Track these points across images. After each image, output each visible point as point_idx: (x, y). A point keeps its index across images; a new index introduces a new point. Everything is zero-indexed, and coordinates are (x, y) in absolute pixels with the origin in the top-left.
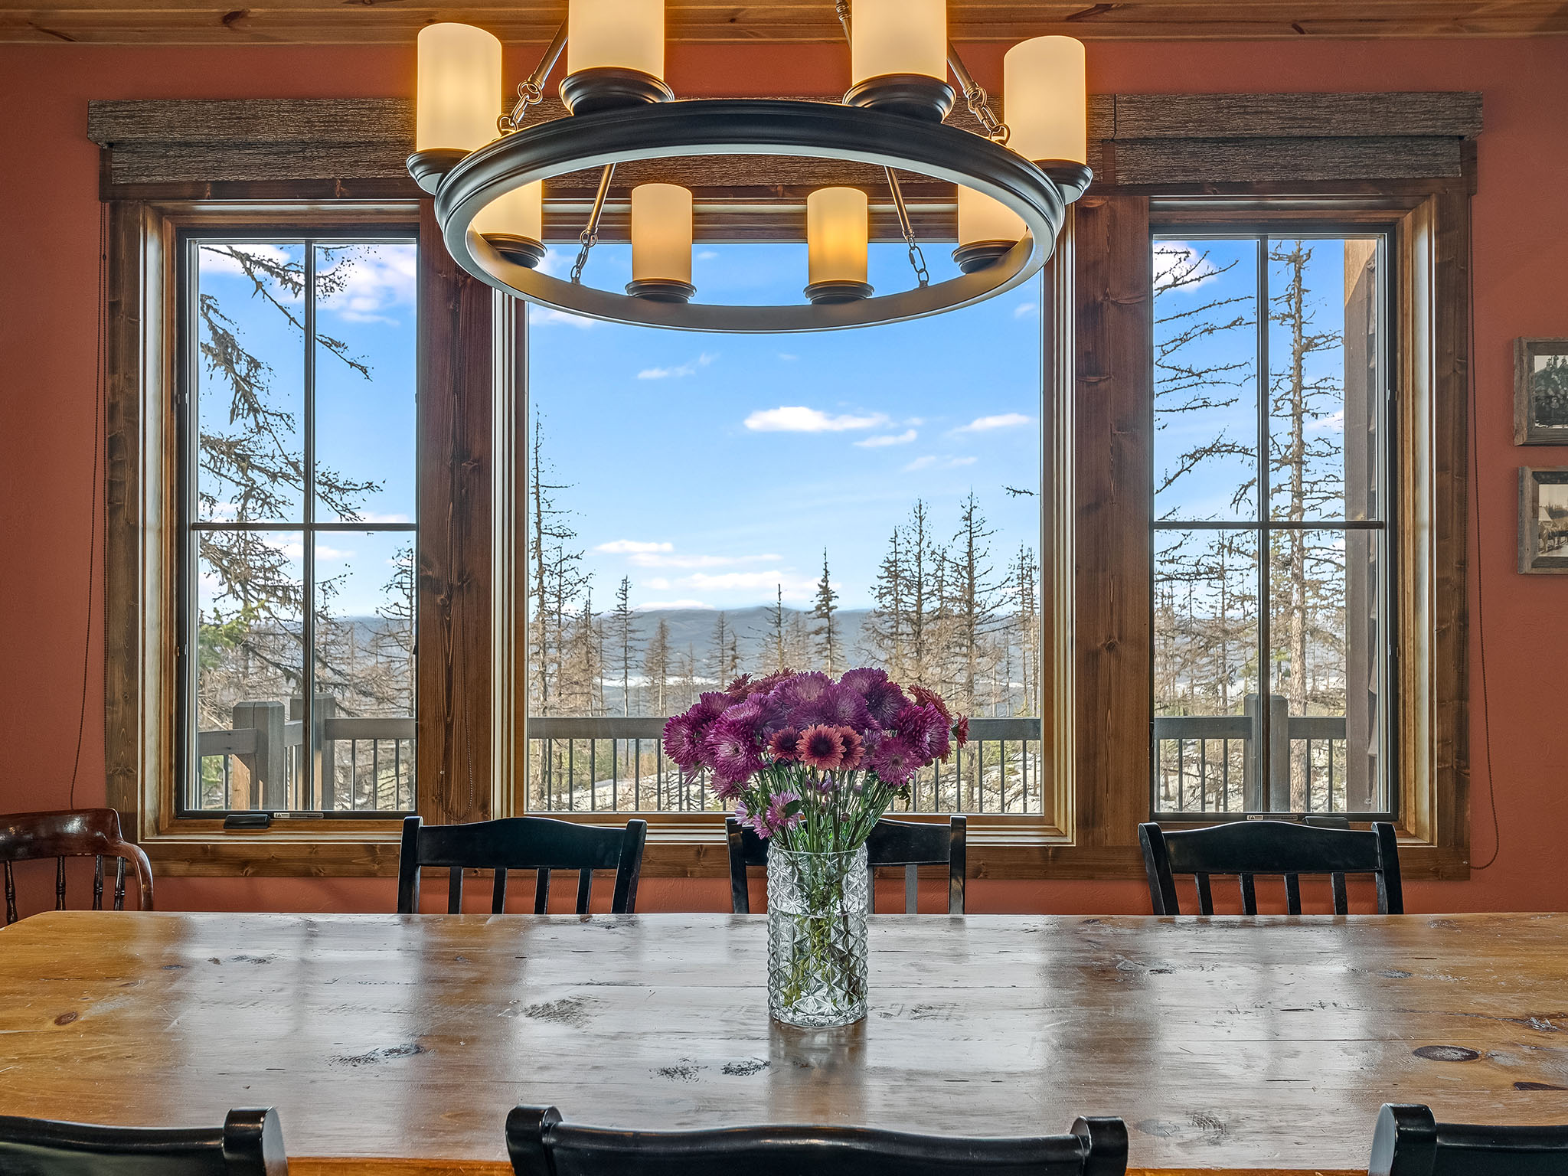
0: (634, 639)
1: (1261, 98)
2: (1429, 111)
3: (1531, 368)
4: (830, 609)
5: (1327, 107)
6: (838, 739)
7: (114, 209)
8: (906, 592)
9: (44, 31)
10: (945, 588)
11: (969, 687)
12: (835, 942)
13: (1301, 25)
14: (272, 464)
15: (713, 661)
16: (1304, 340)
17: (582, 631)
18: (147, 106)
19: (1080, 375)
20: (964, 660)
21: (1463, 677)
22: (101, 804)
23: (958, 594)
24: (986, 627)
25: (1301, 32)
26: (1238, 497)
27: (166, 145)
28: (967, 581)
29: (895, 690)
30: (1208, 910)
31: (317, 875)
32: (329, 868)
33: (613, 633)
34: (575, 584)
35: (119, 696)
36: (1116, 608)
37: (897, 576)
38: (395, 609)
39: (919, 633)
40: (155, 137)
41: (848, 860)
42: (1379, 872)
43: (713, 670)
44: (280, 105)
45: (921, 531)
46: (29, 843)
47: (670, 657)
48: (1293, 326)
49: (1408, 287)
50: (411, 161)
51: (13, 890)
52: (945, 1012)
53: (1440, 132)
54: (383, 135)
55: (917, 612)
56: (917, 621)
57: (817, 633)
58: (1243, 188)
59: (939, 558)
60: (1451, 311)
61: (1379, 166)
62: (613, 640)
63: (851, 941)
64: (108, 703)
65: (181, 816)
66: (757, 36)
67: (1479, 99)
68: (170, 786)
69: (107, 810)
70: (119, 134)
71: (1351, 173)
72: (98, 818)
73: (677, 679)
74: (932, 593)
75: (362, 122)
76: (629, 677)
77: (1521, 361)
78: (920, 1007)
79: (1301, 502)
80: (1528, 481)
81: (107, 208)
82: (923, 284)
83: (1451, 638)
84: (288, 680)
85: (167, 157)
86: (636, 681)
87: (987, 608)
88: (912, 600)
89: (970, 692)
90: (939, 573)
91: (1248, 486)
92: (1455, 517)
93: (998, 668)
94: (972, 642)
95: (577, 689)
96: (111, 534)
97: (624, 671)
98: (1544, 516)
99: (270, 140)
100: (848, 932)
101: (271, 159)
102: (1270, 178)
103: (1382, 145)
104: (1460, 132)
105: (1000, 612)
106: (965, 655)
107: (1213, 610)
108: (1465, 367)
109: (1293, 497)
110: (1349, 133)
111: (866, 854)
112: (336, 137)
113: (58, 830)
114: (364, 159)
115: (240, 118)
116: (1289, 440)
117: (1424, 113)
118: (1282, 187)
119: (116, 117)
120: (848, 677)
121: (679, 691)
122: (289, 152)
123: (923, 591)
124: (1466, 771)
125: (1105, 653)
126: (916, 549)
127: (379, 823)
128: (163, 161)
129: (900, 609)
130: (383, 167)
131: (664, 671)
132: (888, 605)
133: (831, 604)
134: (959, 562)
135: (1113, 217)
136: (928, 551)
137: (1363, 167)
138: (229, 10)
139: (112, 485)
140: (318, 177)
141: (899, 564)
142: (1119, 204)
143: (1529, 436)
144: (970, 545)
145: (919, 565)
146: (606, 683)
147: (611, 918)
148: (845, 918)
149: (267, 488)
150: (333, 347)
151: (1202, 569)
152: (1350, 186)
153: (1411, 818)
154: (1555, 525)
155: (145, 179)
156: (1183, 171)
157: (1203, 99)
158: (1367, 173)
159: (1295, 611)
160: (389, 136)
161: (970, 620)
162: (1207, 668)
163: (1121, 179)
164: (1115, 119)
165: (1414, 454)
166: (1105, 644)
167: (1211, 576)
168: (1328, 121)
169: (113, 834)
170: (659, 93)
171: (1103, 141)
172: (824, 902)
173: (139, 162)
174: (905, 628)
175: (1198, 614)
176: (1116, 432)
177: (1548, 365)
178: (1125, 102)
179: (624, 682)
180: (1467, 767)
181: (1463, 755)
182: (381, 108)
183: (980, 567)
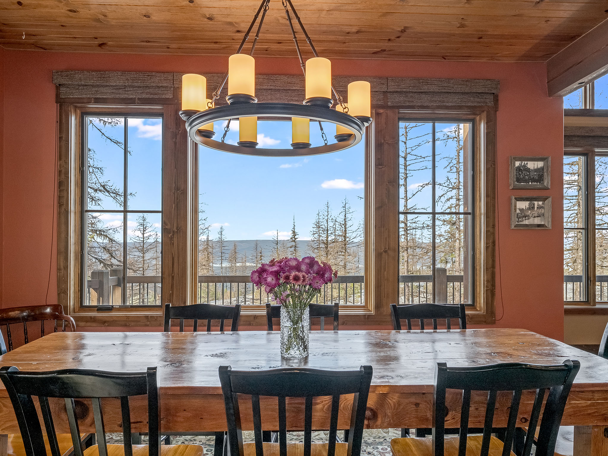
0: (225, 250)
1: (432, 80)
2: (484, 85)
3: (514, 165)
4: (295, 239)
5: (452, 83)
6: (301, 276)
7: (61, 106)
8: (323, 233)
9: (37, 47)
10: (336, 232)
11: (345, 267)
12: (300, 334)
13: (445, 57)
14: (95, 186)
15: (253, 257)
16: (460, 146)
17: (206, 246)
18: (72, 73)
19: (377, 165)
20: (343, 257)
21: (494, 261)
22: (56, 303)
23: (341, 234)
24: (351, 246)
25: (445, 59)
26: (438, 200)
27: (79, 85)
28: (344, 229)
29: (317, 262)
30: (410, 328)
31: (129, 326)
32: (133, 324)
33: (217, 247)
34: (204, 230)
35: (62, 267)
36: (387, 239)
37: (319, 227)
38: (137, 238)
39: (327, 247)
40: (76, 83)
41: (304, 311)
42: (460, 318)
43: (253, 261)
44: (117, 73)
45: (328, 211)
46: (32, 316)
47: (238, 256)
48: (457, 141)
49: (478, 139)
50: (181, 112)
51: (27, 331)
52: (331, 354)
53: (487, 91)
54: (152, 84)
55: (326, 240)
56: (326, 243)
57: (291, 247)
58: (427, 107)
59: (334, 221)
60: (490, 147)
61: (468, 102)
62: (217, 250)
63: (304, 334)
64: (59, 269)
65: (83, 307)
66: (274, 55)
67: (498, 82)
68: (78, 297)
69: (59, 305)
70: (63, 81)
71: (460, 104)
72: (56, 308)
73: (240, 264)
74: (332, 233)
75: (145, 80)
76: (223, 263)
77: (511, 163)
78: (324, 353)
79: (459, 202)
80: (513, 200)
81: (58, 105)
82: (326, 144)
83: (490, 249)
84: (100, 264)
85: (79, 89)
86: (225, 264)
87: (351, 239)
88: (325, 236)
89: (345, 268)
90: (334, 226)
91: (441, 196)
92: (492, 212)
93: (355, 260)
94: (346, 251)
95: (204, 267)
96: (59, 213)
97: (221, 261)
98: (518, 211)
99: (114, 85)
100: (304, 331)
101: (114, 91)
102: (435, 105)
103: (470, 95)
104: (493, 92)
105: (355, 240)
106: (343, 255)
107: (430, 240)
108: (494, 165)
109: (456, 200)
110: (459, 91)
111: (309, 309)
112: (136, 84)
113: (42, 312)
114: (145, 92)
115: (104, 77)
116: (455, 181)
117: (482, 86)
118: (439, 107)
119: (62, 76)
120: (303, 259)
121: (241, 268)
122: (120, 89)
123: (328, 233)
124: (495, 290)
125: (384, 253)
126: (326, 218)
127: (149, 309)
128: (77, 90)
129: (320, 239)
130: (151, 94)
131: (236, 261)
132: (316, 237)
133: (296, 237)
134: (341, 222)
135: (387, 116)
136: (331, 218)
137: (464, 102)
138: (101, 43)
139: (60, 197)
140: (130, 97)
141: (320, 223)
142: (388, 111)
143: (514, 186)
144: (345, 217)
145: (327, 223)
146: (214, 265)
147: (231, 332)
148: (303, 328)
149: (92, 194)
150: (118, 144)
151: (425, 226)
152: (460, 107)
153: (478, 305)
154: (521, 214)
155: (71, 97)
156: (409, 102)
157: (415, 80)
158: (465, 104)
159: (457, 240)
160: (154, 85)
161: (345, 242)
162: (427, 260)
163: (389, 104)
164: (387, 85)
165: (479, 191)
166: (384, 251)
167: (428, 228)
168: (453, 87)
169: (61, 313)
170: (254, 100)
171: (384, 91)
172: (297, 323)
173: (69, 91)
174: (322, 246)
175: (424, 241)
176: (387, 184)
177: (520, 164)
178: (391, 80)
179: (221, 265)
180: (495, 289)
181: (493, 285)
182: (151, 76)
183: (349, 224)
